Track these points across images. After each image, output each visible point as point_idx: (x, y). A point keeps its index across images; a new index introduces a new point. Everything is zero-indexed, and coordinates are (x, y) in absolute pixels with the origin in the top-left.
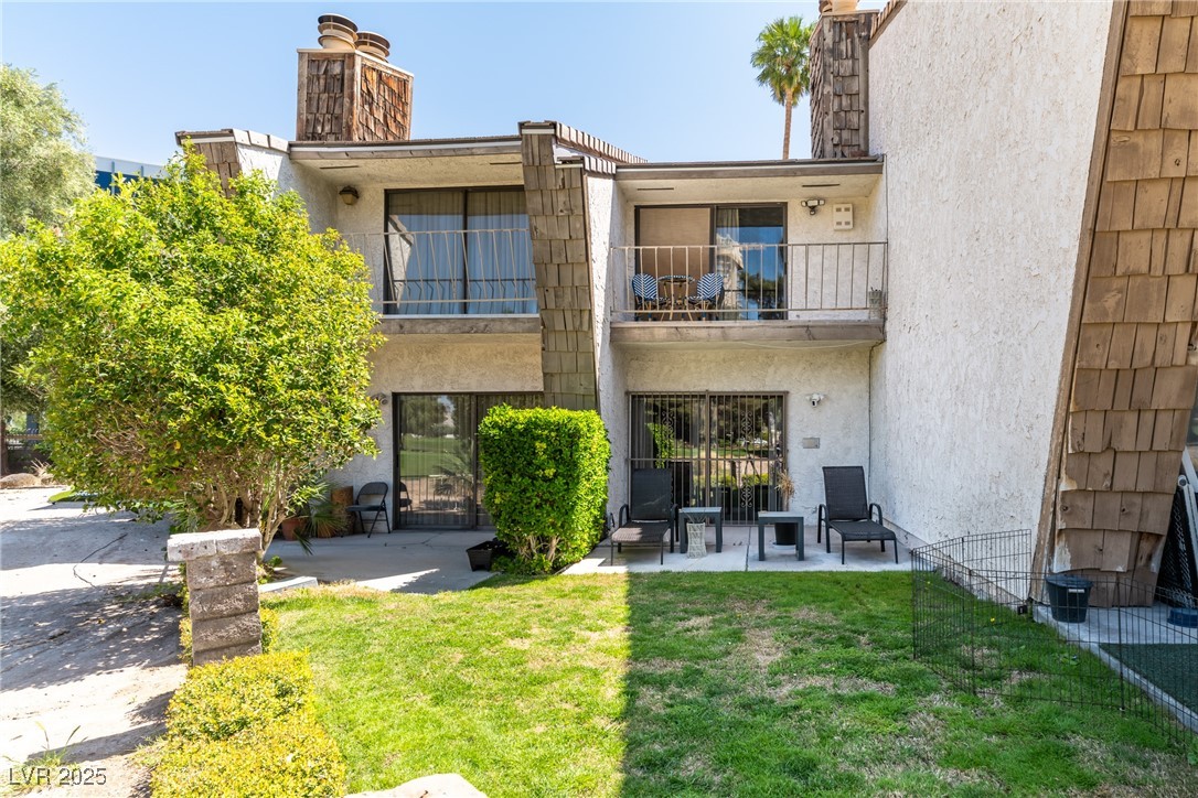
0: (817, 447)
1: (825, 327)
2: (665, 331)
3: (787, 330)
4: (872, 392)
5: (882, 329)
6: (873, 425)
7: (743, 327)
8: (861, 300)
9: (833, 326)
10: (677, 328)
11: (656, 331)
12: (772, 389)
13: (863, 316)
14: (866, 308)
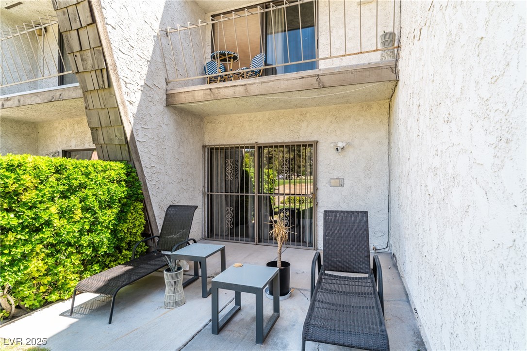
0: (342, 185)
1: (334, 74)
2: (202, 92)
3: (299, 81)
4: (391, 138)
5: (394, 69)
6: (392, 167)
7: (262, 83)
8: (371, 41)
9: (343, 72)
10: (210, 89)
11: (196, 93)
12: (305, 139)
13: (375, 58)
14: (377, 50)
